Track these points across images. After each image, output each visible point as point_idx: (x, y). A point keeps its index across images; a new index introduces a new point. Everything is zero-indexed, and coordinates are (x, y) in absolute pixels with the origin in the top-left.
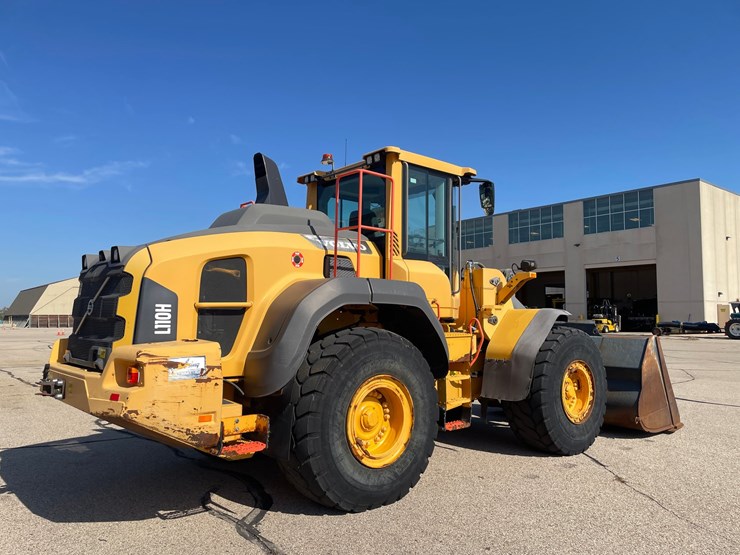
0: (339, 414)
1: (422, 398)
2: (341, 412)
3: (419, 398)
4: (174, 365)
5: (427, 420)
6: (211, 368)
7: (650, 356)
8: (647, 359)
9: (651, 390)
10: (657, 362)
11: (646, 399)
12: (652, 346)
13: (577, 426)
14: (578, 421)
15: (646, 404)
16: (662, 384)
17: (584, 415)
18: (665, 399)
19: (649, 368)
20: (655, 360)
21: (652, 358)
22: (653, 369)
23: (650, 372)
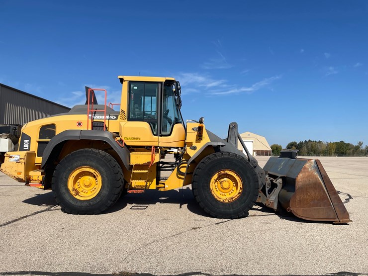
0: (64, 178)
1: (107, 177)
2: (65, 178)
3: (105, 177)
4: (11, 157)
5: (109, 186)
6: (21, 159)
7: (308, 172)
8: (303, 174)
9: (308, 194)
10: (318, 177)
11: (300, 198)
12: (310, 165)
13: (223, 204)
14: (227, 201)
15: (300, 201)
16: (324, 191)
17: (233, 199)
18: (329, 201)
19: (306, 180)
20: (314, 175)
21: (310, 174)
22: (311, 180)
23: (307, 182)
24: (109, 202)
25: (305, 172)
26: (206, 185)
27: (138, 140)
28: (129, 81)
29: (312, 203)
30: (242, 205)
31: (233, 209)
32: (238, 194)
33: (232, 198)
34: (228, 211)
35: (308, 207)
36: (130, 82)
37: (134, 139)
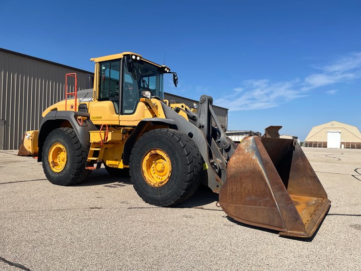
7: (243, 154)
8: (238, 156)
9: (243, 186)
10: (258, 162)
11: (232, 190)
12: (247, 145)
13: (153, 188)
14: (157, 185)
15: (232, 194)
16: (266, 184)
17: (163, 184)
18: (273, 200)
19: (241, 165)
20: (252, 159)
21: (246, 157)
22: (248, 166)
23: (242, 169)
24: (71, 175)
25: (239, 154)
26: (138, 165)
27: (100, 119)
28: (99, 63)
29: (247, 199)
30: (170, 191)
31: (161, 195)
32: (168, 178)
33: (161, 183)
34: (155, 196)
35: (243, 204)
36: (101, 63)
37: (98, 117)
